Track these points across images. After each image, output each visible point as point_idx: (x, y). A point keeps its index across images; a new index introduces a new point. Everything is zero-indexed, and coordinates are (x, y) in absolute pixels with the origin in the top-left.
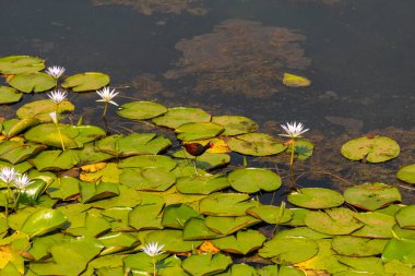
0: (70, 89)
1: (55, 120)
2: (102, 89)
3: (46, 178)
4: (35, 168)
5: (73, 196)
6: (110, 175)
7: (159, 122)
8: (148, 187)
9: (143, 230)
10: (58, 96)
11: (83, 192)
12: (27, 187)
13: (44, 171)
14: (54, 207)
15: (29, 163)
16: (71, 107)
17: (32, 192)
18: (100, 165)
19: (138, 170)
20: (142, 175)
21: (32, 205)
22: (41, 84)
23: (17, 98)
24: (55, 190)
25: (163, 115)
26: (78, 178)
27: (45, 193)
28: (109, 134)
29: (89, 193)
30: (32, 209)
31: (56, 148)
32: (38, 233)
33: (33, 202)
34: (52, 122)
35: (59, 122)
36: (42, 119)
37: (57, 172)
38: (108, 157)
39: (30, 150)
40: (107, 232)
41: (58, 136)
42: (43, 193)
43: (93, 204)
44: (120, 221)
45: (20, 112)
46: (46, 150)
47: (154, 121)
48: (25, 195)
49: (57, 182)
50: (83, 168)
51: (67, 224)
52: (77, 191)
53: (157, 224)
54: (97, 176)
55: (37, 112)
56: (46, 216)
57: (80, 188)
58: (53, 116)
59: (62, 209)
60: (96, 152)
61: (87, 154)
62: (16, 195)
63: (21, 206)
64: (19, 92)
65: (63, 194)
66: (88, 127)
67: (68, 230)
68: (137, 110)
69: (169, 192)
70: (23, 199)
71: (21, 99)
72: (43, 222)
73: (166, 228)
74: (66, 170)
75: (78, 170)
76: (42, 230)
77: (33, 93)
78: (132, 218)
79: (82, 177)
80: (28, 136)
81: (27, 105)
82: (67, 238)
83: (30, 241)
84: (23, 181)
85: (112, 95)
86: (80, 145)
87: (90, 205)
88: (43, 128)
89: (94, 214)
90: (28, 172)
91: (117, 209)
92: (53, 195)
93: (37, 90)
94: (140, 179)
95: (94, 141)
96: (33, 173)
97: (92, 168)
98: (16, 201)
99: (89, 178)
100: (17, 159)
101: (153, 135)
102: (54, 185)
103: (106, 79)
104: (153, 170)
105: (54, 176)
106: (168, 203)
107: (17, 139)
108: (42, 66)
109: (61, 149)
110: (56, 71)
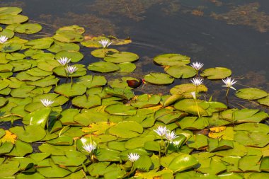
0: (206, 77)
1: (195, 97)
2: (226, 78)
3: (187, 135)
4: (179, 127)
5: (203, 147)
6: (228, 135)
7: (262, 102)
8: (252, 145)
9: (247, 172)
10: (197, 82)
11: (210, 145)
12: (174, 140)
13: (185, 130)
14: (190, 154)
15: (176, 124)
16: (205, 89)
17: (177, 143)
18: (222, 128)
19: (247, 133)
20: (249, 136)
21: (176, 151)
22: (187, 73)
23: (171, 81)
24: (191, 142)
25: (265, 98)
26: (207, 135)
27: (185, 144)
28: (229, 108)
29: (214, 146)
30: (176, 154)
31: (194, 116)
32: (179, 170)
33: (178, 150)
34: (192, 98)
35: (197, 98)
36: (186, 96)
37: (194, 131)
38: (227, 123)
39: (177, 116)
40: (224, 172)
41: (196, 108)
42: (184, 144)
43: (216, 153)
44: (233, 165)
45: (173, 90)
46: (187, 116)
47: (259, 101)
48: (172, 144)
49: (194, 138)
50: (211, 129)
51: (198, 165)
52: (207, 144)
53: (257, 168)
54: (219, 135)
55: (183, 91)
56: (185, 159)
57: (208, 142)
58: (194, 94)
59: (195, 155)
60: (220, 119)
61: (214, 120)
62: (167, 144)
63: (169, 152)
64: (172, 77)
65: (197, 145)
66: (216, 103)
67: (198, 169)
68: (248, 94)
69: (266, 148)
70: (171, 147)
71: (173, 82)
72: (183, 163)
73: (263, 171)
74: (200, 130)
75: (207, 130)
76: (182, 168)
77: (181, 78)
78: (241, 164)
79: (210, 135)
80: (177, 106)
81: (177, 86)
82: (198, 175)
83: (174, 174)
84: (171, 135)
85: (232, 83)
86: (210, 114)
87: (214, 154)
88: (186, 102)
89: (216, 159)
90: (175, 130)
91: (231, 157)
92: (190, 145)
93: (184, 77)
94: (247, 138)
95: (219, 112)
96: (178, 130)
97: (217, 129)
98: (166, 148)
99: (215, 136)
100: (168, 121)
101: (258, 110)
102: (191, 139)
103: (229, 72)
104: (256, 133)
105: (192, 134)
106: (265, 155)
107: (169, 108)
108: (188, 61)
109: (197, 116)
110: (198, 65)
